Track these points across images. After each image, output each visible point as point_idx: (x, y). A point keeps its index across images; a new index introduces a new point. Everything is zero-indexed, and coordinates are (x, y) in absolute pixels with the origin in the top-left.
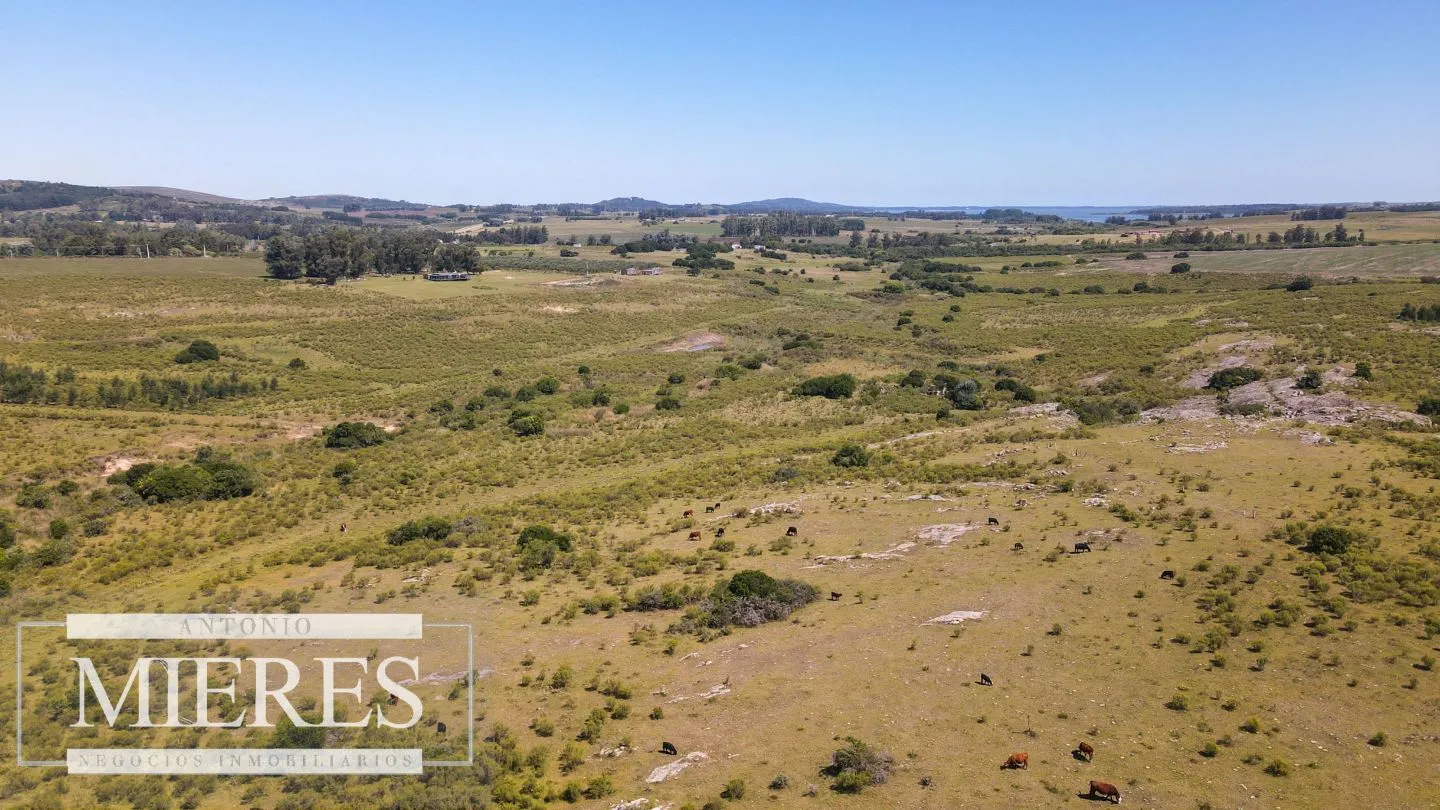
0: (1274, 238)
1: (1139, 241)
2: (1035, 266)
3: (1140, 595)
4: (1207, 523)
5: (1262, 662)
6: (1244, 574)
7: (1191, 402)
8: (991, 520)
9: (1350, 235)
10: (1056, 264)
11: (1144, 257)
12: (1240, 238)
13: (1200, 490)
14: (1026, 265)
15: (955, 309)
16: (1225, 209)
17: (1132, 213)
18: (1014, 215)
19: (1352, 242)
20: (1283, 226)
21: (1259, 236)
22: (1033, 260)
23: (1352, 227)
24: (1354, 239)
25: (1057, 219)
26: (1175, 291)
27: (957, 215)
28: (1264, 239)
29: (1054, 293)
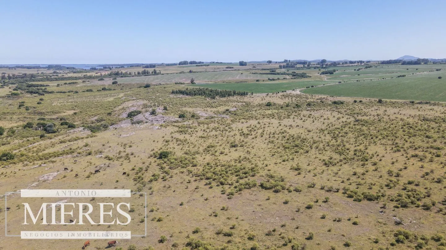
0: (139, 73)
1: (101, 75)
2: (69, 83)
3: (117, 181)
4: (133, 156)
5: (152, 192)
6: (144, 169)
7: (124, 122)
8: (65, 169)
9: (157, 72)
10: (76, 83)
11: (103, 80)
12: (130, 74)
13: (130, 147)
14: (65, 84)
15: (41, 100)
16: (125, 65)
17: (98, 66)
18: (59, 67)
19: (158, 74)
20: (141, 70)
21: (135, 73)
22: (68, 82)
23: (157, 70)
24: (158, 73)
25: (74, 68)
26: (114, 90)
27: (38, 67)
28: (136, 74)
29: (77, 92)
